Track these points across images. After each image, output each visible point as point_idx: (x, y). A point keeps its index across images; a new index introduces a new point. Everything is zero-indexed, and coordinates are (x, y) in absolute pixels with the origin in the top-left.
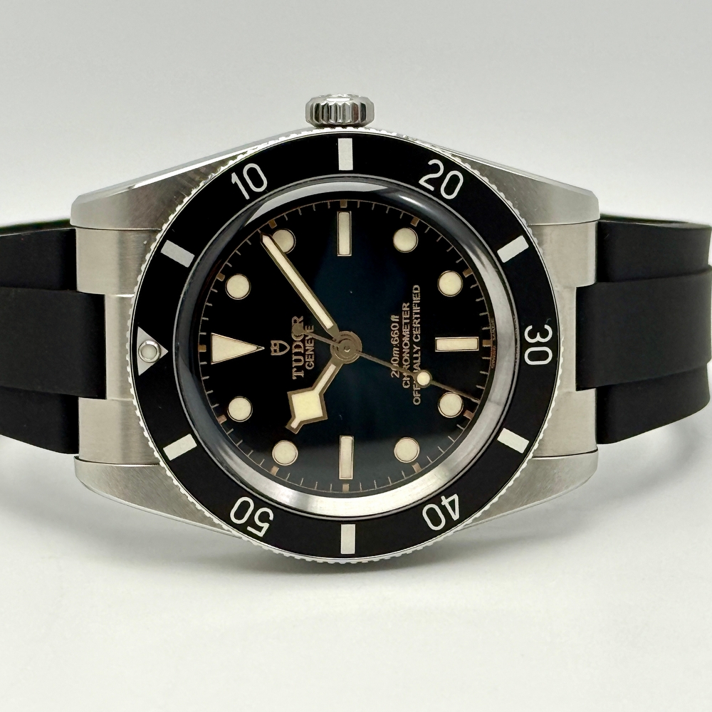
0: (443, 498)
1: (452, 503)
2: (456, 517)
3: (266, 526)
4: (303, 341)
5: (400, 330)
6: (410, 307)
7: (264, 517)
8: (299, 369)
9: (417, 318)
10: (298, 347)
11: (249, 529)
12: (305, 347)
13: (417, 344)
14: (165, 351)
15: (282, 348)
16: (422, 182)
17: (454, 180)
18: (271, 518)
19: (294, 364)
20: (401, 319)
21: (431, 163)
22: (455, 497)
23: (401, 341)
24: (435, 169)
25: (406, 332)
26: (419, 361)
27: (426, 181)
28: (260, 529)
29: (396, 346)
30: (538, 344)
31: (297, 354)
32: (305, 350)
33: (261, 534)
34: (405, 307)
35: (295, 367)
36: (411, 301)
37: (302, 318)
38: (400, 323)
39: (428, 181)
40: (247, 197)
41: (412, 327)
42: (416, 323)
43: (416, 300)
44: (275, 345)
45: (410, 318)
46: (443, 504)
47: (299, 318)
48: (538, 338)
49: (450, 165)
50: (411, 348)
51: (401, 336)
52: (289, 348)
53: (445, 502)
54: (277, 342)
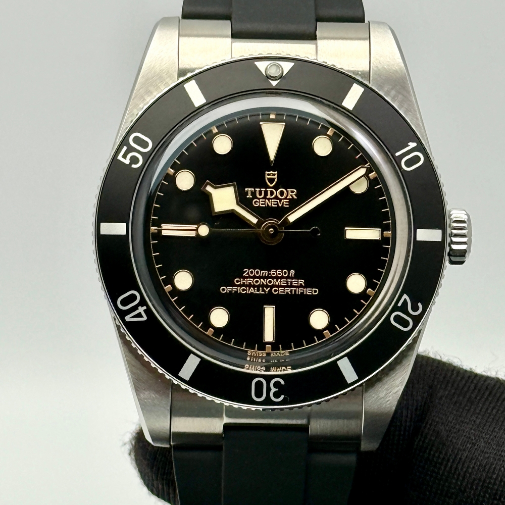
0: (145, 308)
1: (139, 315)
2: (128, 318)
3: (127, 161)
4: (276, 198)
5: (282, 277)
6: (301, 286)
7: (134, 160)
8: (254, 194)
9: (291, 291)
10: (272, 193)
11: (125, 148)
12: (272, 199)
13: (270, 291)
14: (274, 83)
15: (271, 181)
16: (405, 296)
17: (406, 324)
18: (134, 166)
19: (258, 190)
20: (292, 278)
21: (420, 304)
22: (145, 318)
23: (273, 278)
24: (415, 308)
25: (283, 282)
26: (255, 292)
27: (405, 300)
28: (125, 156)
29: (269, 274)
30: (269, 390)
31: (266, 192)
32: (269, 199)
33: (120, 158)
34: (301, 282)
35: (255, 191)
36: (306, 287)
37: (295, 197)
38: (288, 277)
39: (405, 301)
40: (397, 154)
41: (285, 287)
42: (288, 290)
43: (308, 291)
44: (274, 175)
45: (291, 286)
46: (140, 308)
47: (295, 195)
48: (273, 390)
49: (417, 320)
50: (267, 286)
51: (277, 278)
52: (271, 185)
53: (141, 310)
54: (276, 177)
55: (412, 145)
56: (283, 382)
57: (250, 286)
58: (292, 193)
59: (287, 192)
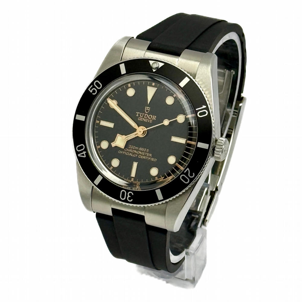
0: (86, 152)
1: (83, 155)
2: (79, 155)
3: (91, 91)
4: (148, 118)
5: (143, 151)
6: (150, 157)
7: (94, 91)
8: (139, 115)
9: (146, 158)
10: (146, 116)
11: (92, 86)
13: (138, 156)
14: (154, 71)
15: (147, 111)
16: (188, 169)
17: (186, 180)
18: (93, 94)
19: (141, 113)
20: (147, 153)
21: (194, 174)
22: (85, 156)
23: (140, 151)
24: (191, 175)
25: (143, 154)
26: (132, 155)
27: (188, 171)
28: (91, 89)
29: (138, 149)
30: (127, 196)
31: (144, 115)
32: (145, 118)
33: (89, 89)
34: (151, 155)
36: (152, 157)
37: (155, 119)
38: (146, 152)
40: (197, 109)
41: (144, 156)
42: (144, 157)
43: (152, 159)
45: (146, 156)
46: (84, 152)
48: (129, 196)
49: (191, 180)
50: (137, 154)
51: (141, 151)
52: (147, 113)
53: (84, 153)
54: (149, 110)
55: (204, 107)
56: (133, 194)
57: (130, 152)
58: (154, 118)
59: (153, 117)
